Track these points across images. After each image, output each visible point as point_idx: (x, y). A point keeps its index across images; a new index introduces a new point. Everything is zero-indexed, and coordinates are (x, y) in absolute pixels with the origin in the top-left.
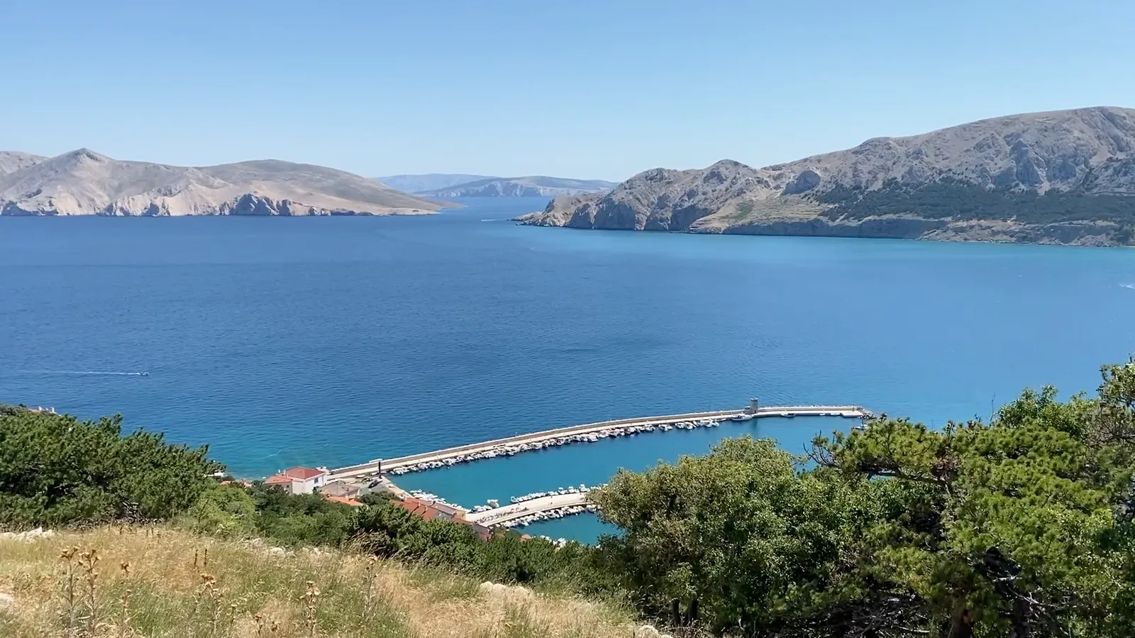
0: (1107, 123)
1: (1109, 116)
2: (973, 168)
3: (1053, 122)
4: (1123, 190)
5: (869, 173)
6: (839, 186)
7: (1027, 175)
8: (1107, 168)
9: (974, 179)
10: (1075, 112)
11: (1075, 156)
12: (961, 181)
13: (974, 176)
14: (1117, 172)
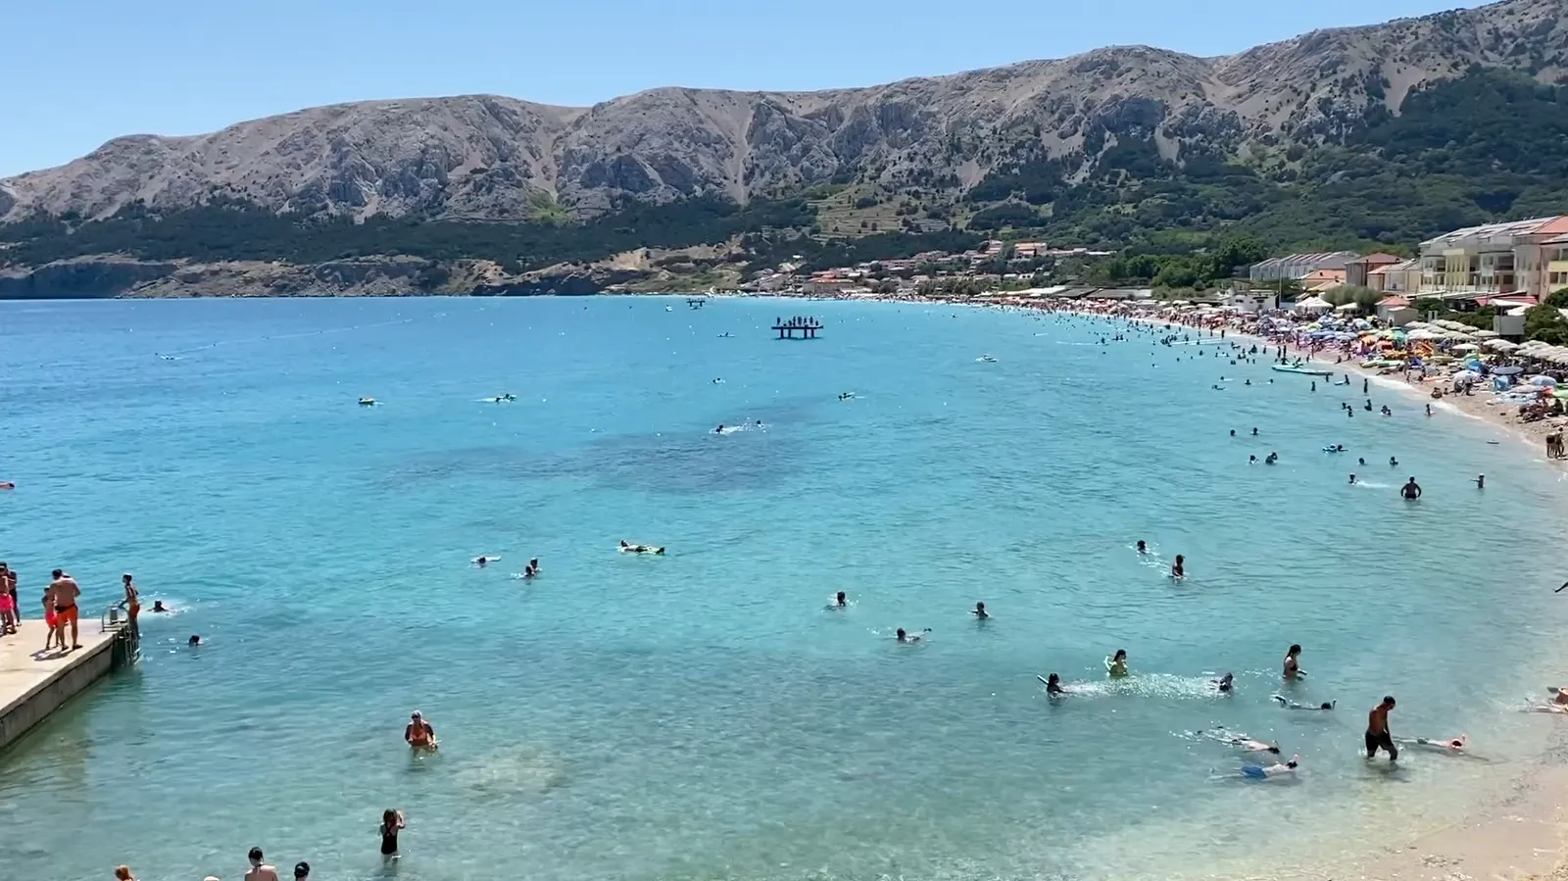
0: (489, 117)
1: (492, 108)
2: (263, 181)
3: (403, 111)
4: (481, 215)
5: (103, 191)
6: (41, 212)
7: (344, 192)
8: (467, 182)
9: (260, 198)
10: (445, 100)
11: (420, 163)
12: (240, 202)
13: (263, 193)
14: (478, 188)
